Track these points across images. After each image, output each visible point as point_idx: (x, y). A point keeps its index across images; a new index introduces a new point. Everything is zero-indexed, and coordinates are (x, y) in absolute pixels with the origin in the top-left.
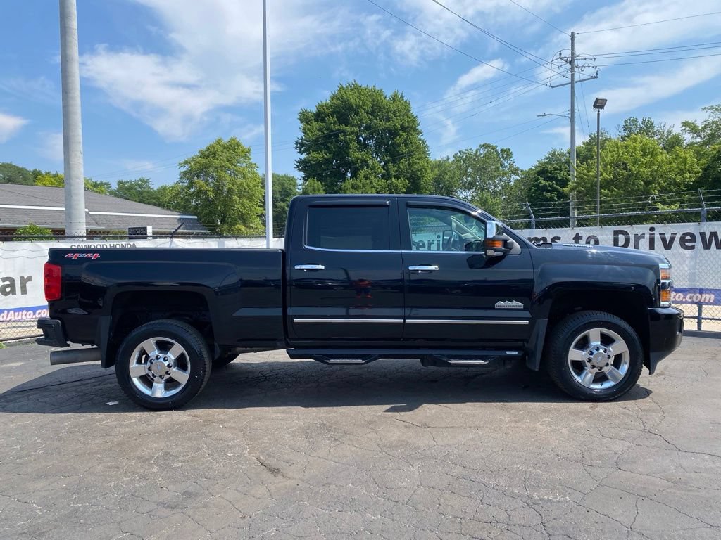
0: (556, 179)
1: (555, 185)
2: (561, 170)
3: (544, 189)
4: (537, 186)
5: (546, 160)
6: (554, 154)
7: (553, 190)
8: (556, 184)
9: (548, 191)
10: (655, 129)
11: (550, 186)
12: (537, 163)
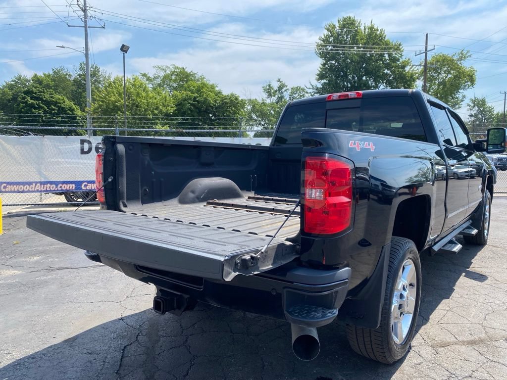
0: (41, 99)
1: (41, 105)
2: (44, 92)
3: (32, 106)
4: (26, 103)
5: (12, 83)
6: (19, 79)
7: (40, 108)
8: (42, 103)
9: (35, 108)
10: (100, 74)
11: (37, 104)
12: (5, 84)
